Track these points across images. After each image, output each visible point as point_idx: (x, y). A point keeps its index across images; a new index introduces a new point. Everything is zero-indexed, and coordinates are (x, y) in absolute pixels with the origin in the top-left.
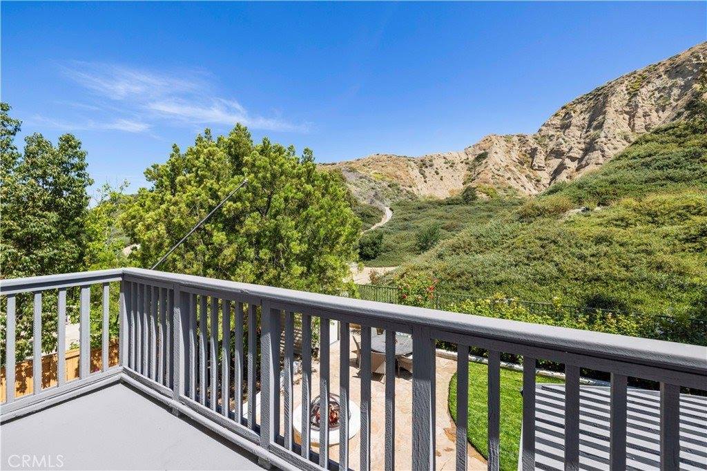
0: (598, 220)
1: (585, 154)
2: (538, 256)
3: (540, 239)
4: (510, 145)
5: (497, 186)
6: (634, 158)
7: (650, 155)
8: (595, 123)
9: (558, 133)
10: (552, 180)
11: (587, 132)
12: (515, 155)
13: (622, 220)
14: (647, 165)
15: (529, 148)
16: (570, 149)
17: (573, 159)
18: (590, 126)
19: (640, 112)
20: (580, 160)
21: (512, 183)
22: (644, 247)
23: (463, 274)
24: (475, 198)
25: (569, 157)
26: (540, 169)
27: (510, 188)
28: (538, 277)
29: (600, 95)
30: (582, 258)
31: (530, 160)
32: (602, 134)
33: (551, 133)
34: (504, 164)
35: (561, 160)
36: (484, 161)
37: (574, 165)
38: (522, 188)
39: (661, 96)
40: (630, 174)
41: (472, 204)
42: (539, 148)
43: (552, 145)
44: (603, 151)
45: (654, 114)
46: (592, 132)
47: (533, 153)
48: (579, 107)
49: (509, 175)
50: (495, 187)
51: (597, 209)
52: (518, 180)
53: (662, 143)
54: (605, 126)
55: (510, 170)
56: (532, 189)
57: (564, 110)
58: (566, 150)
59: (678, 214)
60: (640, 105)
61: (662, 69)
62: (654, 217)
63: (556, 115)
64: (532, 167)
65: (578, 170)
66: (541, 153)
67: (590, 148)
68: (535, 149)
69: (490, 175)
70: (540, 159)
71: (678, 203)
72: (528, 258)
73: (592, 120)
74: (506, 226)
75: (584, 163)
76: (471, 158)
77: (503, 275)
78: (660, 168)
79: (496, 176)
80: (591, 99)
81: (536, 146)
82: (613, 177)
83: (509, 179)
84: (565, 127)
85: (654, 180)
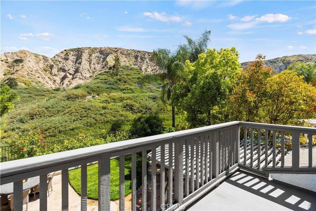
0: (99, 101)
1: (75, 73)
2: (85, 115)
3: (83, 108)
4: (38, 60)
5: (31, 80)
6: (101, 79)
7: (105, 80)
8: (78, 62)
9: (63, 61)
10: (61, 81)
11: (75, 64)
12: (41, 65)
13: (107, 101)
14: (106, 83)
15: (49, 64)
16: (69, 70)
17: (70, 74)
18: (76, 62)
19: (92, 63)
20: (73, 75)
21: (40, 80)
22: (116, 110)
23: (49, 128)
24: (16, 85)
25: (69, 73)
26: (55, 75)
27: (39, 82)
28: (89, 124)
29: (80, 51)
30: (101, 114)
31: (50, 70)
32: (81, 67)
33: (60, 60)
34: (35, 69)
35: (65, 73)
36: (21, 64)
37: (71, 77)
38: (47, 83)
39: (98, 59)
40: (102, 85)
41: (16, 89)
42: (54, 65)
43: (60, 66)
44: (82, 74)
45: (96, 65)
46: (77, 65)
47: (51, 67)
48: (72, 53)
49: (38, 75)
50: (30, 80)
51: (97, 96)
52: (44, 79)
53: (108, 76)
54: (82, 64)
55: (39, 72)
56: (52, 84)
57: (66, 52)
58: (67, 69)
59: (120, 100)
60: (92, 60)
61: (98, 50)
62: (114, 100)
63: (62, 52)
64: (51, 73)
65: (72, 79)
66: (55, 68)
67: (77, 71)
68: (53, 66)
69: (26, 73)
70: (55, 71)
71: (119, 96)
72: (81, 117)
73: (77, 60)
74: (62, 102)
75: (75, 76)
76: (10, 60)
77: (73, 126)
78: (109, 84)
79: (30, 74)
80: (76, 51)
81: (52, 64)
82: (98, 85)
83: (39, 77)
84: (66, 59)
85: (108, 88)
